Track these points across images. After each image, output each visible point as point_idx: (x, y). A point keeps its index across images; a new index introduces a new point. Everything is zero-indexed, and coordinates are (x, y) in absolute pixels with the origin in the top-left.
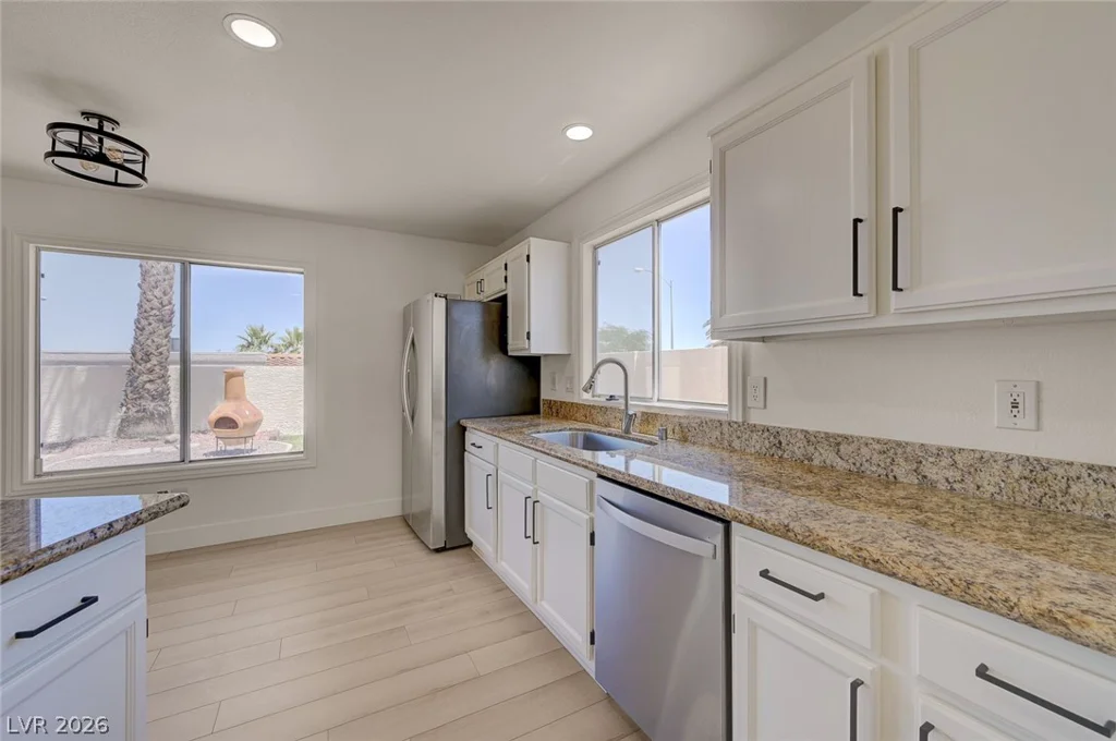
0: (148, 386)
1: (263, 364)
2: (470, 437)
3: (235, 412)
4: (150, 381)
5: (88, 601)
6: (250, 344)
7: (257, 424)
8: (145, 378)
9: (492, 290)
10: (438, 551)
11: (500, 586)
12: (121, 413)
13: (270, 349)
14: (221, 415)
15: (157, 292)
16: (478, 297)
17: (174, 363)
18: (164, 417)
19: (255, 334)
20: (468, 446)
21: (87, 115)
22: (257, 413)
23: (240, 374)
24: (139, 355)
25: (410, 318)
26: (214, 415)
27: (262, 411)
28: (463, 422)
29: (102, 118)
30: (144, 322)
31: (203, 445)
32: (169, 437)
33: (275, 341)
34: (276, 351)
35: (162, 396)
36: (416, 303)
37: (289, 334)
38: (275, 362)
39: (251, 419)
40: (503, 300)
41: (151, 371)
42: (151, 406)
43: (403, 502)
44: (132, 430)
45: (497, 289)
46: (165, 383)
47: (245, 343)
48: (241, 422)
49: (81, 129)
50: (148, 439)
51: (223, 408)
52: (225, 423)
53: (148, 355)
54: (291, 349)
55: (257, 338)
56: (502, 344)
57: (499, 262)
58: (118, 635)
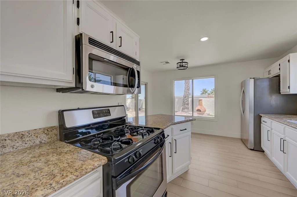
0: (186, 102)
1: (206, 98)
2: (263, 119)
3: (201, 108)
4: (186, 101)
5: (186, 129)
6: (203, 93)
7: (205, 111)
8: (185, 101)
9: (274, 73)
10: (251, 149)
11: (273, 165)
12: (182, 107)
13: (208, 94)
14: (198, 109)
15: (187, 84)
16: (268, 76)
17: (190, 98)
18: (188, 108)
19: (204, 90)
20: (262, 122)
21: (181, 60)
22: (205, 109)
23: (201, 100)
24: (185, 96)
25: (243, 85)
26: (197, 109)
27: (206, 109)
28: (261, 115)
29: (182, 60)
30: (185, 90)
31: (196, 114)
32: (189, 112)
33: (209, 92)
34: (209, 95)
35: (188, 104)
36: (244, 81)
37: (212, 90)
38: (208, 97)
39: (204, 110)
40: (279, 76)
41: (186, 99)
42: (186, 106)
43: (241, 135)
44: (184, 110)
45: (276, 72)
46: (188, 102)
47: (202, 93)
48: (202, 110)
49: (180, 63)
50: (186, 112)
51: (199, 107)
52: (199, 110)
53: (186, 96)
54: (212, 94)
55: (204, 92)
56: (279, 91)
57: (278, 63)
58: (188, 136)
